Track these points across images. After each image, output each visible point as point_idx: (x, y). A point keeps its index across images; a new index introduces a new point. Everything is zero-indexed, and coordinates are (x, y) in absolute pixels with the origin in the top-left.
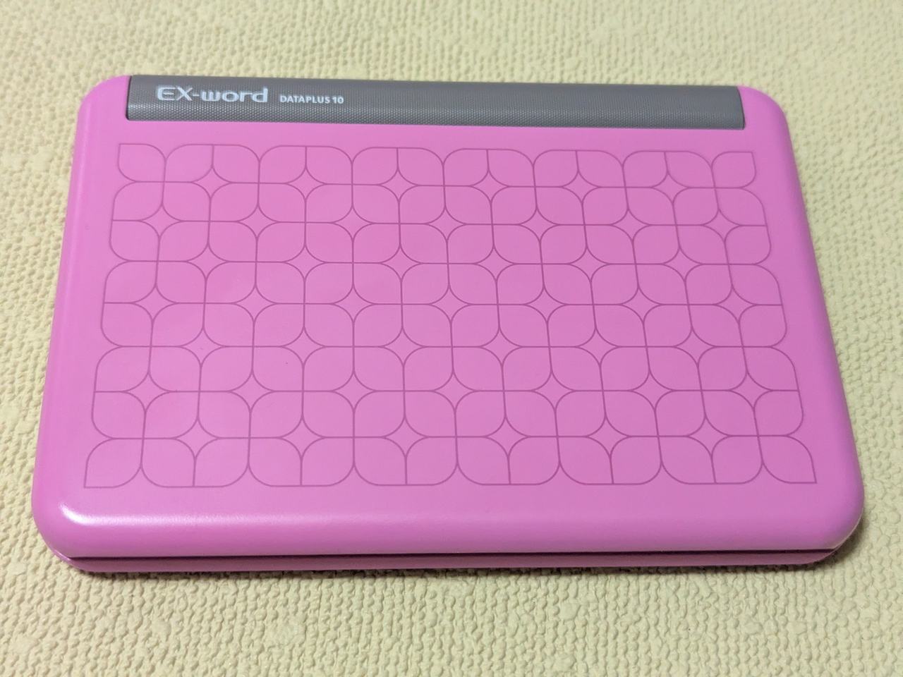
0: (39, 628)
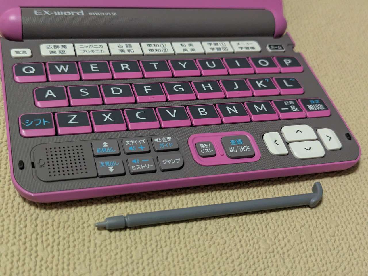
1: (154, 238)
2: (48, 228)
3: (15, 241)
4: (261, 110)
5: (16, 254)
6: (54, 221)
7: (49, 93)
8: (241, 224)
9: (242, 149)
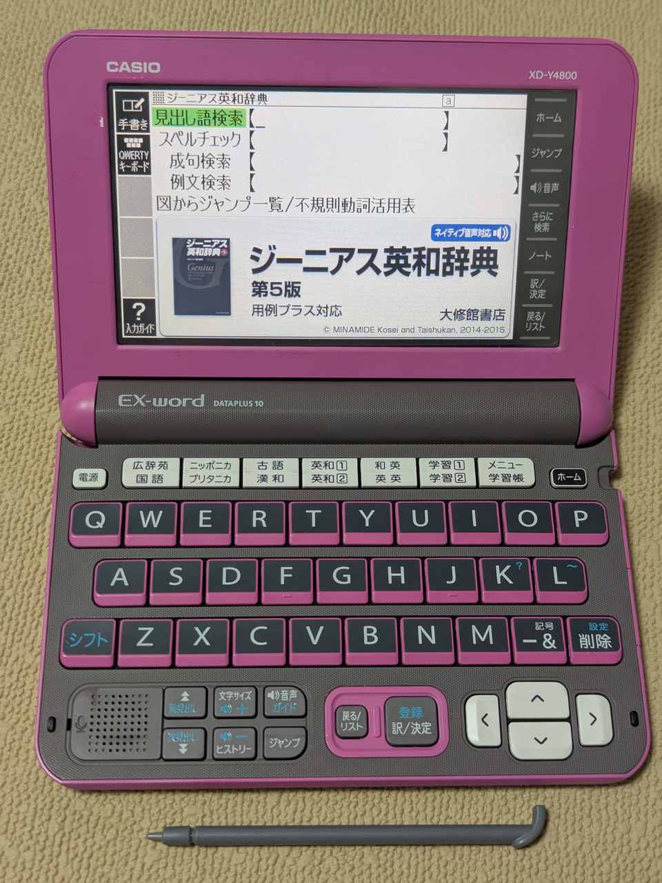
0: (15, 716)
1: (233, 869)
2: (81, 826)
3: (31, 843)
4: (483, 639)
5: (28, 865)
6: (92, 813)
7: (120, 576)
8: (382, 862)
9: (417, 728)
